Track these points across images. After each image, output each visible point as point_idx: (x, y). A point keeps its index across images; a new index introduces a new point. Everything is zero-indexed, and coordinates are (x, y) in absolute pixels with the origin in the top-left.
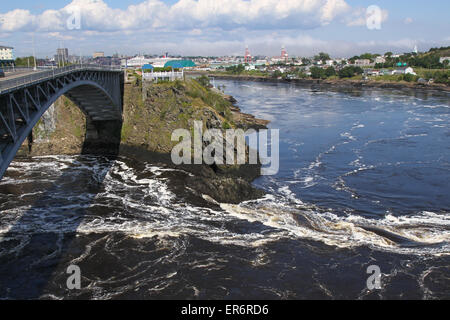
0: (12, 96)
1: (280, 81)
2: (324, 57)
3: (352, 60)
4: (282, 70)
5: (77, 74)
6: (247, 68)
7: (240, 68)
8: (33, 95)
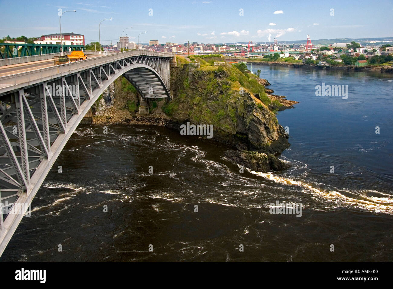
0: (79, 75)
1: (313, 68)
2: (355, 46)
4: (314, 58)
5: (134, 58)
6: (282, 56)
8: (96, 75)
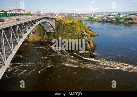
1: (105, 22)
2: (120, 14)
3: (129, 15)
4: (106, 18)
6: (94, 18)
7: (92, 18)
